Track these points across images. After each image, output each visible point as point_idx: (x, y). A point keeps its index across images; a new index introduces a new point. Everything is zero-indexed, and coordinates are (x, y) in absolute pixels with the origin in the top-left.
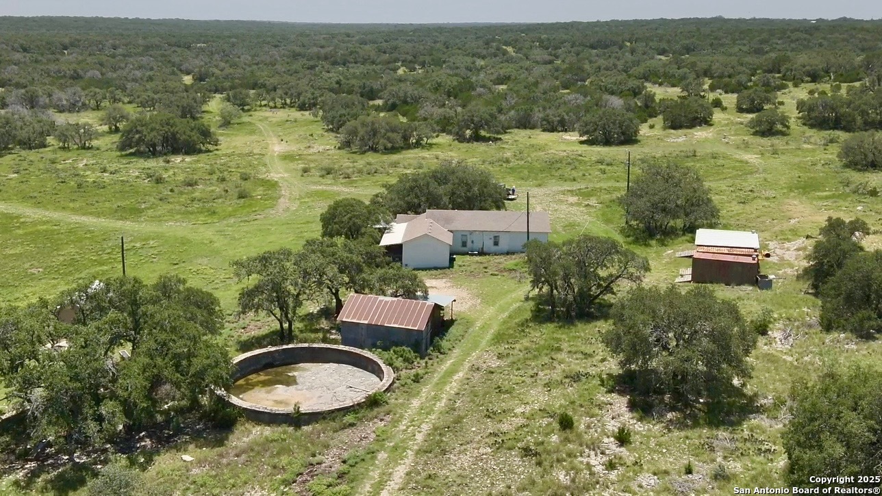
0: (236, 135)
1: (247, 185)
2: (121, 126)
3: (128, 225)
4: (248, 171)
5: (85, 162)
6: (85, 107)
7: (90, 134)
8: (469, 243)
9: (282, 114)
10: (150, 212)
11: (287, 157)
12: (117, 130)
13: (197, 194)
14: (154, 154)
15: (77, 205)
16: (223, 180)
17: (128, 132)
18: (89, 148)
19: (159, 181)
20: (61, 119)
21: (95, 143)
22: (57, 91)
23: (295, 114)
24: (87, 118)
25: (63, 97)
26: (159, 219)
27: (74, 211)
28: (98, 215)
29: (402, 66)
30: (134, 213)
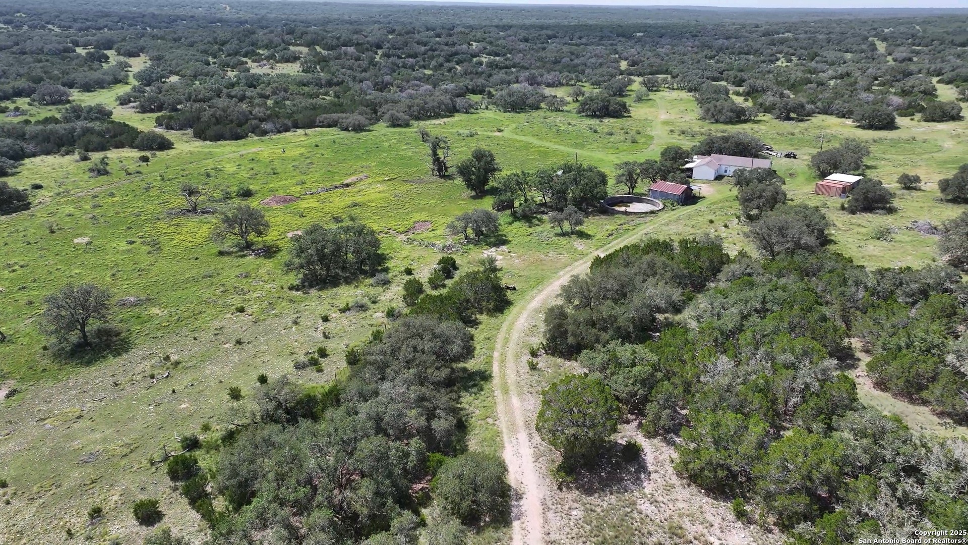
0: (642, 108)
1: (638, 137)
2: (580, 98)
3: (579, 151)
4: (640, 130)
5: (559, 119)
6: (560, 84)
7: (563, 102)
8: (728, 171)
9: (675, 94)
10: (589, 147)
11: (666, 123)
12: (577, 101)
13: (611, 140)
14: (594, 116)
15: (556, 140)
16: (627, 133)
17: (584, 104)
18: (562, 111)
19: (595, 131)
20: (548, 91)
21: (565, 108)
22: (545, 73)
23: (684, 94)
24: (560, 93)
25: (549, 77)
26: (592, 150)
27: (555, 143)
28: (565, 145)
29: (783, 57)
30: (582, 146)
